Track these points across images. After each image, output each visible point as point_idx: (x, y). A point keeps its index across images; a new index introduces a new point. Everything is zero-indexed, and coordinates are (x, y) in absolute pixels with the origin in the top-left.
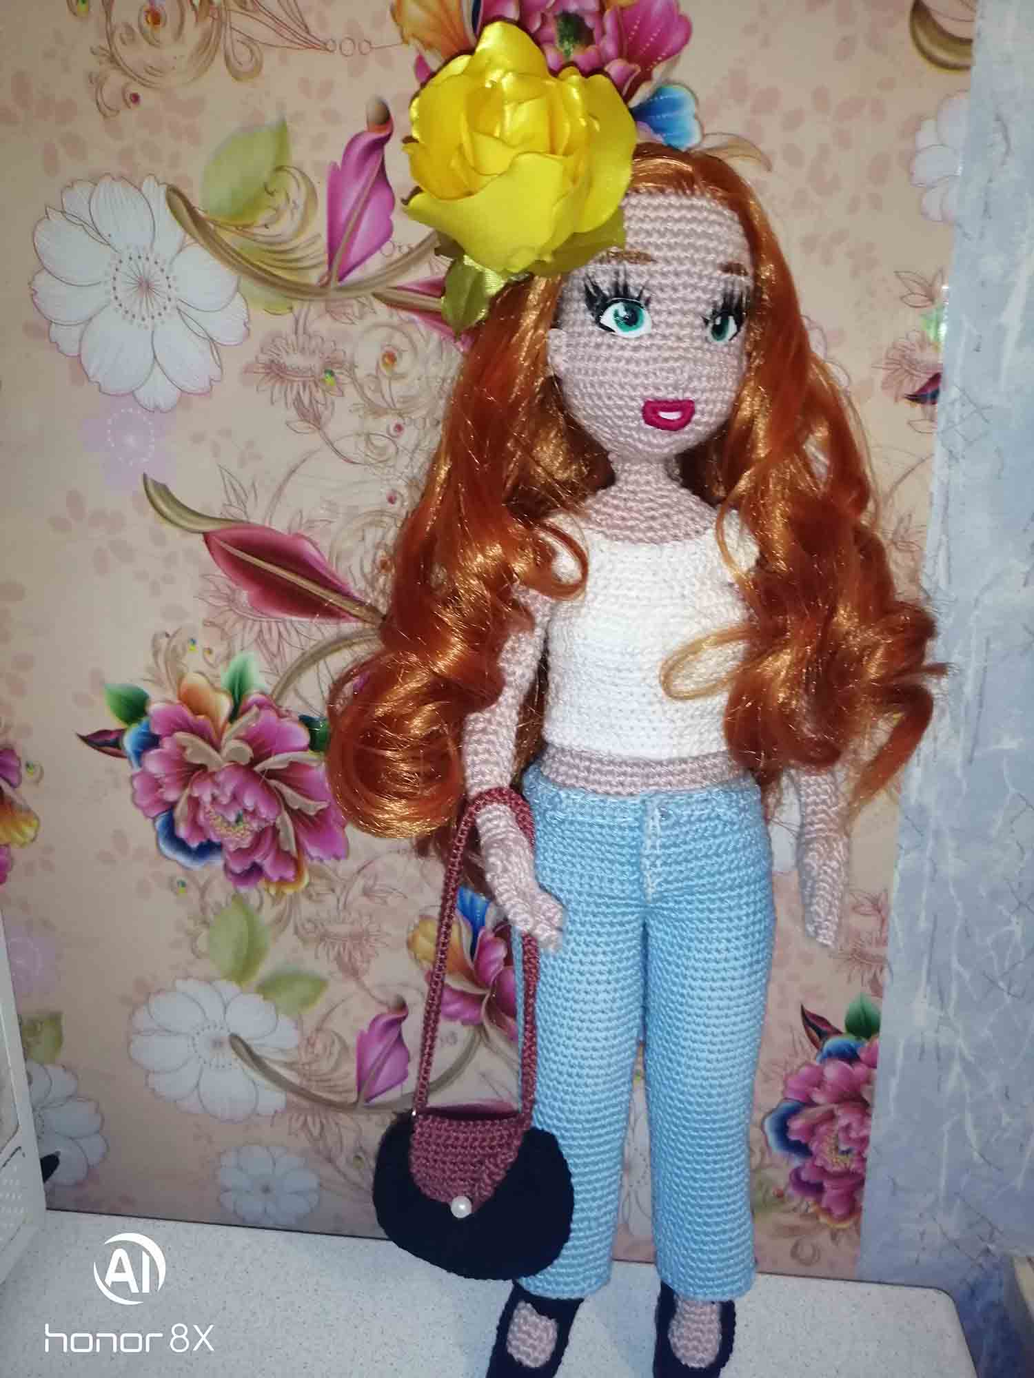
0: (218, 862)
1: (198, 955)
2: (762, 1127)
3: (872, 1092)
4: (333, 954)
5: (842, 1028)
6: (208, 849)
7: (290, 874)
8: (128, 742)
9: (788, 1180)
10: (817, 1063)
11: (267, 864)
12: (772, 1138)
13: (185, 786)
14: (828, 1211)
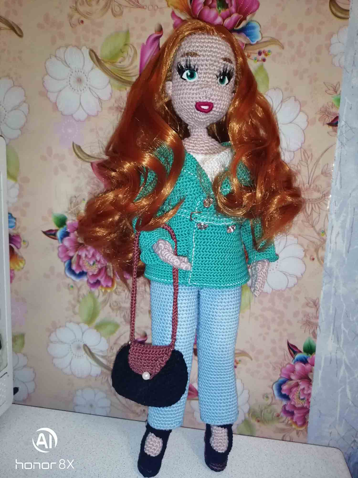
0: (85, 279)
1: (75, 313)
2: (272, 388)
3: (312, 376)
4: (122, 315)
5: (302, 350)
6: (82, 274)
7: (110, 284)
8: (59, 234)
9: (281, 410)
10: (293, 363)
11: (102, 280)
12: (276, 392)
13: (76, 251)
14: (296, 423)
